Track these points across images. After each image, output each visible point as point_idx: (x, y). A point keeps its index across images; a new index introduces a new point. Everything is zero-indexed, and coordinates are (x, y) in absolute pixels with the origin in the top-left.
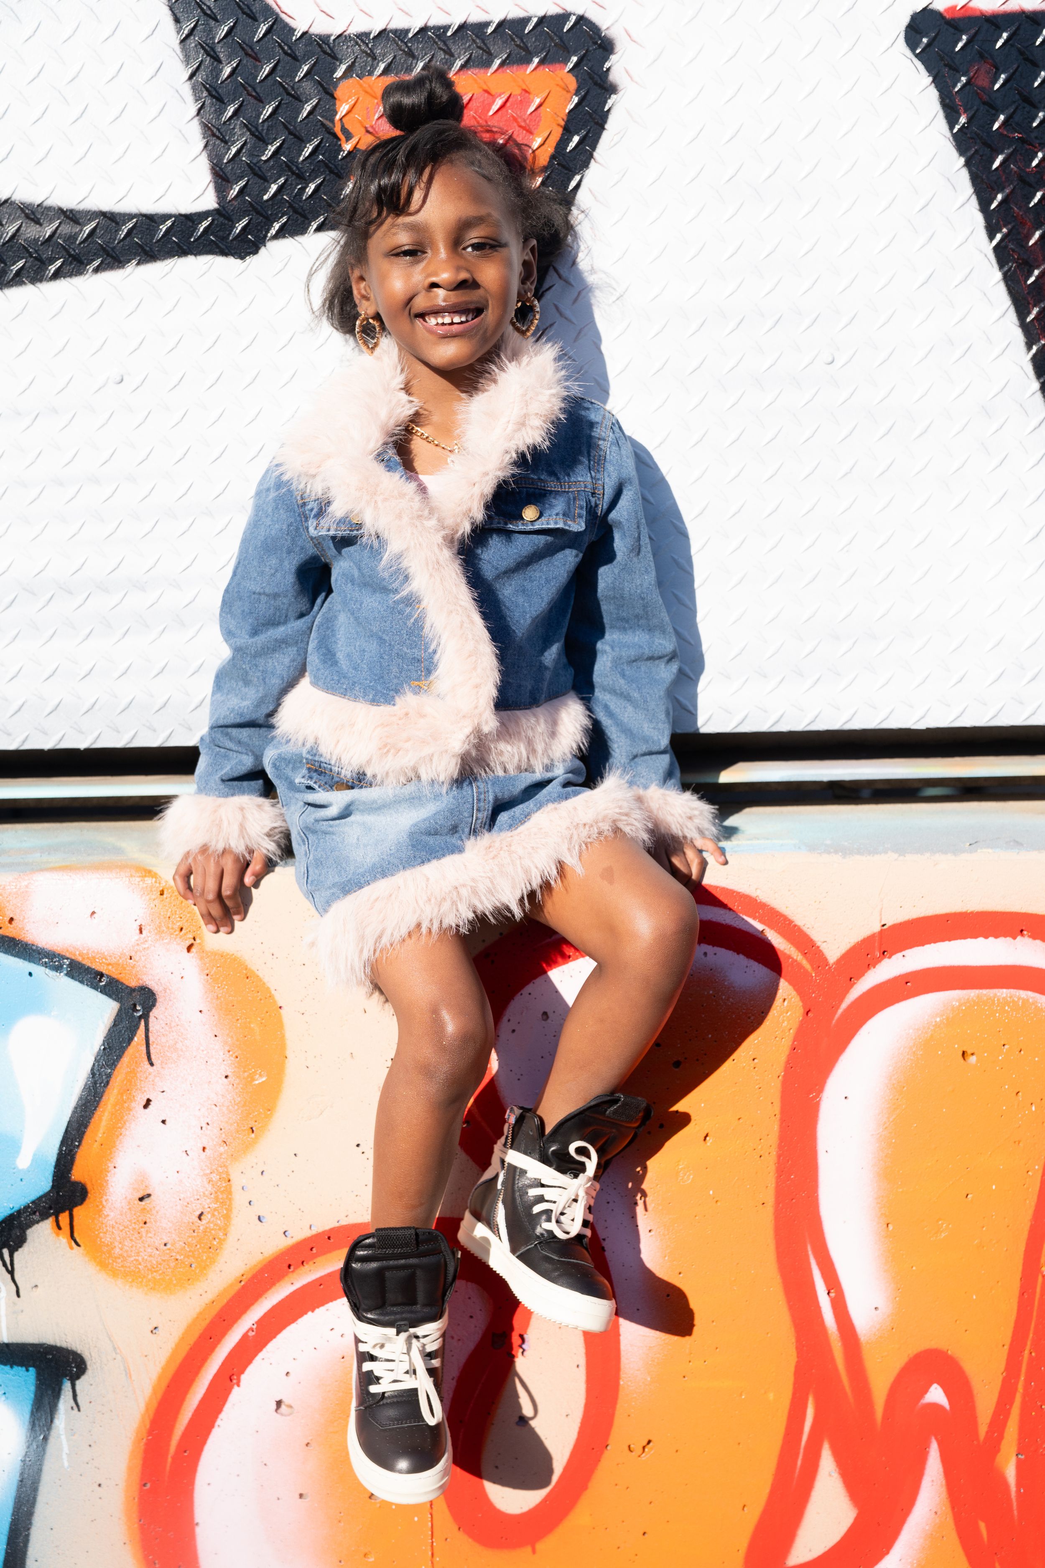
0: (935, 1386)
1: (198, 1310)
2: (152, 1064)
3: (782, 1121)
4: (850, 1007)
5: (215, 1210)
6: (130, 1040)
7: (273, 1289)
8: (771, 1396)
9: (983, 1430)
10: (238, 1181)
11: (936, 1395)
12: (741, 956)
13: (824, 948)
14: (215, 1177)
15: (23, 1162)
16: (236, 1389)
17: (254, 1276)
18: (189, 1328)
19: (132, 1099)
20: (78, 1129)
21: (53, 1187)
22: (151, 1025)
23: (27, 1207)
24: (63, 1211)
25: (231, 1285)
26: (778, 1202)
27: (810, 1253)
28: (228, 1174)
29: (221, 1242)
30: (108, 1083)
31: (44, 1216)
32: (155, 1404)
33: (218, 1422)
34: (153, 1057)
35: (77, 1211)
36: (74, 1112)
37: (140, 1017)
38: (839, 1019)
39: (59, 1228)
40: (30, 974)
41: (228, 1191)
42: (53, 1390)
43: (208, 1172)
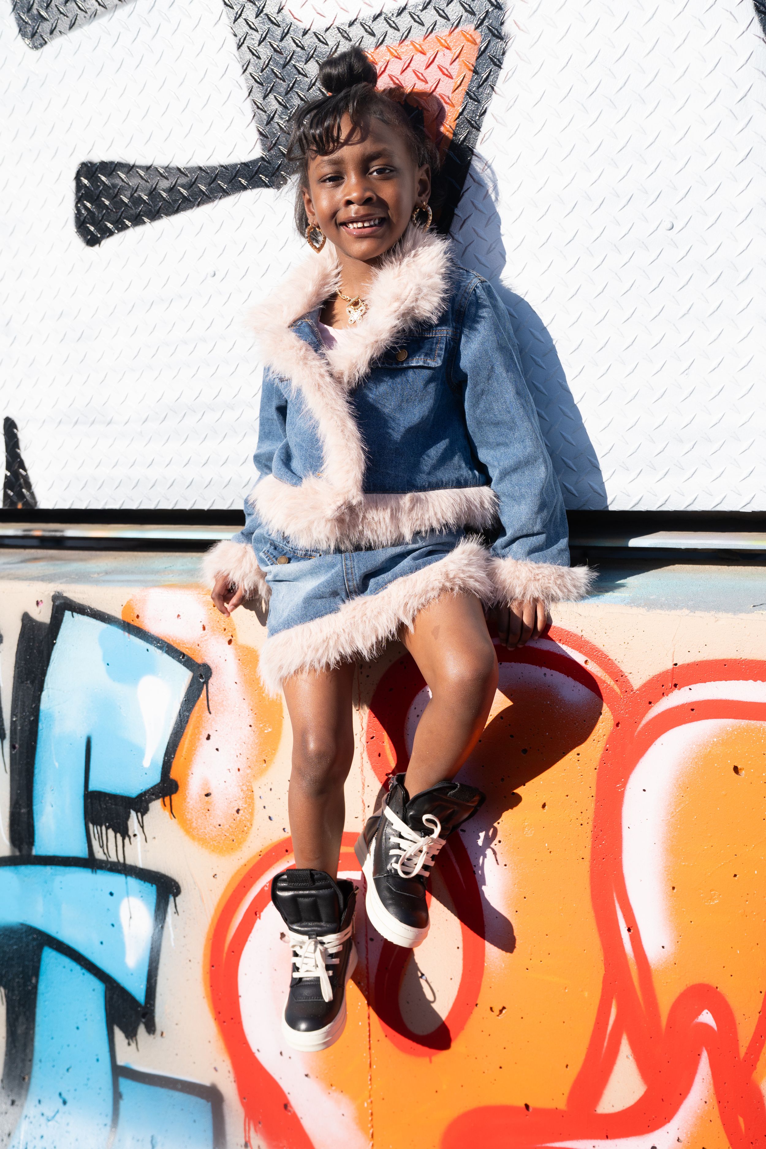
0: (706, 1011)
1: (237, 868)
2: (210, 713)
3: (597, 801)
4: (648, 723)
5: (245, 808)
6: (199, 696)
7: (278, 863)
8: (586, 994)
9: (743, 1051)
10: (257, 793)
11: (706, 1018)
12: (570, 679)
13: (630, 677)
14: (245, 788)
15: (146, 763)
16: (258, 921)
17: (267, 854)
18: (233, 878)
19: (200, 733)
20: (173, 748)
21: (161, 780)
22: (209, 688)
23: (149, 790)
24: (167, 796)
25: (254, 857)
26: (593, 859)
27: (615, 899)
28: (251, 787)
29: (249, 829)
30: (187, 721)
31: (157, 798)
32: (216, 921)
33: (249, 939)
34: (211, 708)
35: (174, 797)
36: (171, 737)
37: (204, 683)
38: (640, 732)
39: (165, 805)
40: (148, 650)
41: (252, 798)
42: (165, 900)
43: (241, 784)
